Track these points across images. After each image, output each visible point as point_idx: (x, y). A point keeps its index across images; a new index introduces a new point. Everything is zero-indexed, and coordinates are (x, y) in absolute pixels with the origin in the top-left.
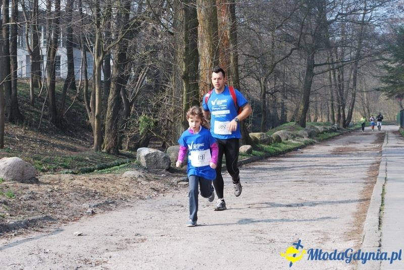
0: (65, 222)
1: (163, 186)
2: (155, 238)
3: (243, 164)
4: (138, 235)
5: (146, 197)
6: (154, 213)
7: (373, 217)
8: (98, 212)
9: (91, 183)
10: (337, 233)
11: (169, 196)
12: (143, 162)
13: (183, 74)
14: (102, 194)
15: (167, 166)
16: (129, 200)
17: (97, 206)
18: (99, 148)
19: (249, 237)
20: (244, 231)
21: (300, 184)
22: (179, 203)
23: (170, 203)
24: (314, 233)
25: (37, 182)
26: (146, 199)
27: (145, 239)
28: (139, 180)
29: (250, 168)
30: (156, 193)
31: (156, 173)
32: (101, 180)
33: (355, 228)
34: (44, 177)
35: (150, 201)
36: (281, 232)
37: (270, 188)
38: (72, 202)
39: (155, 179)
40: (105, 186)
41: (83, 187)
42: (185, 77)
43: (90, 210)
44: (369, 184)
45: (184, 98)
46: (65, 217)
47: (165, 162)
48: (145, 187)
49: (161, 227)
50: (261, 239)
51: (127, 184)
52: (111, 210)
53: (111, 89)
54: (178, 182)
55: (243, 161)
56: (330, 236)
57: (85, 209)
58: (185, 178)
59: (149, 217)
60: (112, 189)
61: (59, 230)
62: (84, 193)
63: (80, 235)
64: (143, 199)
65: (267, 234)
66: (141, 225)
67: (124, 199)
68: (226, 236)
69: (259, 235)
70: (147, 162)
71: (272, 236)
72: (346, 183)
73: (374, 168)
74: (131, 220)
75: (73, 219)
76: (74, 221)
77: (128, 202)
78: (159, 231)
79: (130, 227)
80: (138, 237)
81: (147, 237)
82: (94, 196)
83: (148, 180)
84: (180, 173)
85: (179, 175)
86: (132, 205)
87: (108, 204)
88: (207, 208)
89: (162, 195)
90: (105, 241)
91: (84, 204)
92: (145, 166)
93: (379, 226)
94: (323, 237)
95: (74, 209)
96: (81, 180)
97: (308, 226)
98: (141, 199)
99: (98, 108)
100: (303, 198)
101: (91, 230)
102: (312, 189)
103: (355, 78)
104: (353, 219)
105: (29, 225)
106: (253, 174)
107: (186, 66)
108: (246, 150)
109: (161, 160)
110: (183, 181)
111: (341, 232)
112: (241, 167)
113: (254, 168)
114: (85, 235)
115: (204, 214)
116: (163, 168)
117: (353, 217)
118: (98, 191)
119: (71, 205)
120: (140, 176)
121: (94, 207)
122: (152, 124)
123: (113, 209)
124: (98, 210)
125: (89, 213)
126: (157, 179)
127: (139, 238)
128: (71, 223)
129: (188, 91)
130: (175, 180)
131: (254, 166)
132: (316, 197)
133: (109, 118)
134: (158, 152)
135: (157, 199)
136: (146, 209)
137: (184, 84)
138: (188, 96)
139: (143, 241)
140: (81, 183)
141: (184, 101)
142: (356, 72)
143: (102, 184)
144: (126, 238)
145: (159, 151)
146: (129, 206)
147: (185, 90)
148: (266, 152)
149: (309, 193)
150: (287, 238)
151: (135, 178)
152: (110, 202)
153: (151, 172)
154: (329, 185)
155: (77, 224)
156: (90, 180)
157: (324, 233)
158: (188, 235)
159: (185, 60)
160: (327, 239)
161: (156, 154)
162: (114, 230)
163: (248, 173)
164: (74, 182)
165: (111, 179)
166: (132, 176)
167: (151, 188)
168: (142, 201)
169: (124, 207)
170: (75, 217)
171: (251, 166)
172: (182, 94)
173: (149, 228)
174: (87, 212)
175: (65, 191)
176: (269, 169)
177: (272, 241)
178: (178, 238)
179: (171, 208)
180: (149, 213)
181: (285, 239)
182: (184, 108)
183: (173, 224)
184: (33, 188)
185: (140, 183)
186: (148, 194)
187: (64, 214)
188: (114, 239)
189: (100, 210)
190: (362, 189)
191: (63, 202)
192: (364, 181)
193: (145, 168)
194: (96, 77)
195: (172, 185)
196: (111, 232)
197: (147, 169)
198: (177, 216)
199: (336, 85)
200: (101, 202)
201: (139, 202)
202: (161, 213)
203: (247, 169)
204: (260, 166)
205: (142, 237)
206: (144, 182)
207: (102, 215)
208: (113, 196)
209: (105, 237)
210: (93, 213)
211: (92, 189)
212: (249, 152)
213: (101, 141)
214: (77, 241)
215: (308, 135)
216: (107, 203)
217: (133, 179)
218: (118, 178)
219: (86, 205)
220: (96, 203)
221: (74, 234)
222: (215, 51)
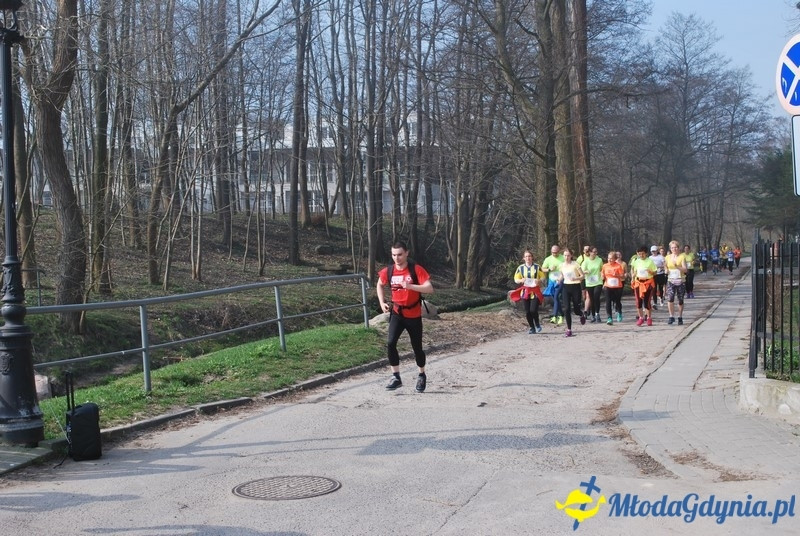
0: (468, 346)
2: (531, 356)
4: (519, 354)
5: (520, 330)
9: (477, 320)
13: (544, 226)
14: (487, 328)
17: (486, 336)
18: (461, 285)
19: (593, 355)
20: (590, 352)
25: (439, 318)
26: (520, 332)
27: (525, 357)
28: (512, 317)
32: (484, 317)
34: (441, 315)
35: (522, 333)
36: (615, 352)
38: (468, 333)
40: (488, 321)
41: (473, 323)
42: (547, 230)
43: (482, 339)
46: (467, 343)
48: (517, 323)
49: (534, 349)
50: (601, 356)
51: (504, 320)
52: (496, 339)
53: (472, 228)
57: (478, 338)
59: (524, 344)
60: (493, 324)
61: (466, 351)
62: (475, 327)
63: (481, 354)
65: (606, 353)
67: (504, 331)
69: (600, 354)
71: (609, 355)
74: (512, 345)
75: (472, 345)
77: (507, 333)
78: (533, 352)
79: (513, 349)
82: (482, 329)
83: (518, 317)
86: (510, 336)
87: (494, 334)
90: (499, 357)
95: (471, 338)
96: (469, 317)
98: (516, 331)
99: (460, 247)
101: (487, 351)
103: (722, 209)
105: (446, 348)
107: (546, 220)
114: (485, 354)
118: (484, 325)
119: (468, 335)
120: (512, 314)
121: (484, 336)
123: (498, 338)
124: (487, 339)
125: (482, 341)
127: (521, 356)
128: (472, 347)
133: (470, 256)
136: (521, 338)
137: (546, 235)
140: (470, 319)
142: (722, 203)
143: (486, 320)
144: (512, 356)
146: (508, 336)
150: (619, 356)
151: (509, 315)
155: (476, 347)
158: (553, 354)
159: (546, 216)
162: (502, 352)
164: (465, 318)
165: (490, 316)
166: (506, 314)
168: (517, 333)
169: (505, 337)
170: (474, 343)
173: (526, 350)
174: (480, 340)
175: (461, 325)
177: (608, 358)
178: (547, 355)
180: (524, 341)
181: (617, 356)
183: (542, 348)
184: (438, 323)
185: (513, 320)
186: (520, 328)
187: (466, 341)
188: (504, 356)
189: (489, 339)
191: (462, 333)
199: (701, 217)
200: (488, 333)
201: (515, 333)
205: (523, 355)
206: (517, 319)
207: (491, 342)
208: (496, 329)
209: (498, 355)
210: (485, 341)
211: (479, 324)
213: (463, 278)
214: (481, 358)
216: (492, 334)
217: (507, 317)
218: (495, 315)
219: (478, 335)
220: (485, 334)
221: (478, 353)
222: (572, 206)
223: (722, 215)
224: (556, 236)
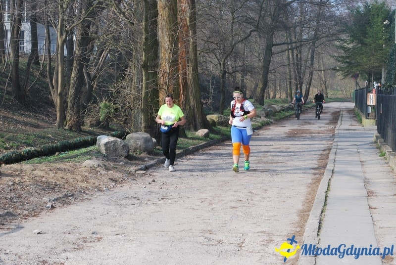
0: (26, 217)
1: (121, 176)
2: (110, 237)
3: (199, 149)
4: (94, 233)
5: (104, 189)
6: (112, 207)
7: (314, 221)
8: (57, 206)
9: (52, 174)
10: (281, 234)
11: (126, 187)
12: (103, 149)
13: (142, 63)
14: (61, 186)
15: (125, 154)
16: (87, 192)
17: (56, 200)
18: (62, 125)
19: (198, 238)
20: (194, 231)
21: (252, 175)
22: (135, 196)
23: (127, 196)
24: (260, 234)
26: (104, 191)
27: (101, 238)
28: (98, 169)
29: (207, 154)
30: (114, 184)
31: (115, 161)
32: (61, 170)
33: (298, 229)
35: (108, 193)
36: (229, 232)
37: (223, 179)
38: (32, 196)
39: (114, 168)
40: (65, 177)
41: (44, 179)
42: (145, 66)
43: (49, 205)
44: (317, 176)
45: (144, 86)
46: (26, 212)
47: (124, 150)
48: (103, 178)
49: (117, 224)
50: (209, 240)
51: (86, 174)
52: (69, 203)
53: (74, 67)
54: (136, 171)
55: (200, 146)
56: (274, 238)
57: (45, 203)
58: (142, 166)
59: (106, 213)
60: (71, 181)
61: (19, 227)
62: (44, 186)
63: (39, 233)
64: (101, 191)
65: (216, 234)
66: (98, 221)
67: (83, 191)
68: (177, 237)
69: (208, 235)
70: (106, 150)
71: (220, 237)
72: (296, 173)
73: (325, 155)
74: (89, 215)
75: (33, 215)
76: (34, 216)
77: (86, 194)
78: (114, 229)
79: (88, 223)
80: (94, 236)
81: (102, 236)
82: (53, 189)
83: (107, 169)
84: (138, 161)
85: (137, 162)
86: (90, 197)
87: (66, 199)
88: (162, 202)
89: (119, 185)
90: (63, 240)
91: (44, 198)
92: (105, 153)
93: (318, 232)
94: (267, 238)
95: (35, 203)
96: (42, 171)
97: (255, 225)
98: (99, 190)
99: (61, 86)
100: (253, 192)
101: (50, 228)
102: (263, 180)
103: (312, 58)
104: (297, 219)
106: (209, 161)
107: (145, 56)
108: (203, 134)
109: (120, 148)
110: (141, 169)
111: (285, 233)
112: (198, 153)
113: (210, 154)
114: (44, 233)
115: (158, 209)
116: (122, 156)
117: (297, 216)
118: (58, 183)
119: (31, 199)
120: (99, 165)
121: (54, 200)
122: (113, 111)
123: (72, 203)
124: (58, 204)
125: (49, 207)
126: (116, 168)
127: (96, 236)
128: (31, 218)
129: (147, 80)
130: (132, 169)
131: (211, 152)
132: (266, 190)
133: (71, 96)
134: (117, 141)
135: (115, 190)
136: (103, 202)
137: (144, 73)
138: (147, 84)
139: (99, 239)
140: (42, 174)
141: (144, 89)
142: (313, 51)
143: (62, 176)
144: (83, 236)
145: (118, 139)
146: (87, 198)
147: (144, 78)
148: (223, 135)
149: (260, 185)
150: (234, 238)
151: (95, 167)
152: (69, 195)
153: (110, 160)
154: (280, 176)
155: (37, 219)
156: (51, 170)
157: (269, 234)
158: (141, 235)
159: (145, 50)
160: (271, 241)
161: (115, 142)
162: (72, 228)
163: (204, 160)
164: (35, 172)
165: (71, 169)
166: (92, 166)
167: (110, 179)
168: (100, 193)
169: (83, 200)
170: (35, 212)
171: (208, 152)
172: (142, 82)
173: (106, 225)
174: (47, 206)
175: (26, 184)
176: (225, 154)
177: (220, 242)
178: (132, 238)
179: (128, 201)
180: (107, 207)
181: (232, 240)
182: (143, 96)
183: (128, 222)
185: (99, 173)
186: (106, 185)
187: (25, 209)
188: (72, 238)
189: (60, 204)
190: (310, 181)
191: (24, 195)
192: (313, 171)
193: (104, 156)
194: (59, 56)
195: (130, 174)
196: (69, 230)
197: (107, 156)
198: (133, 211)
199: (293, 64)
200: (61, 196)
201: (97, 194)
202: (118, 207)
203: (203, 154)
204: (216, 151)
205: (99, 236)
206: (103, 172)
207: (62, 209)
208: (73, 188)
209: (63, 235)
210: (53, 207)
211: (52, 180)
212: (206, 136)
213: (63, 118)
214: (36, 241)
215: (265, 115)
216: (66, 196)
217: (92, 170)
218: (78, 167)
219: (45, 199)
220: (56, 196)
221: (34, 232)
222: (174, 41)
223: (312, 64)
224: (156, 74)
